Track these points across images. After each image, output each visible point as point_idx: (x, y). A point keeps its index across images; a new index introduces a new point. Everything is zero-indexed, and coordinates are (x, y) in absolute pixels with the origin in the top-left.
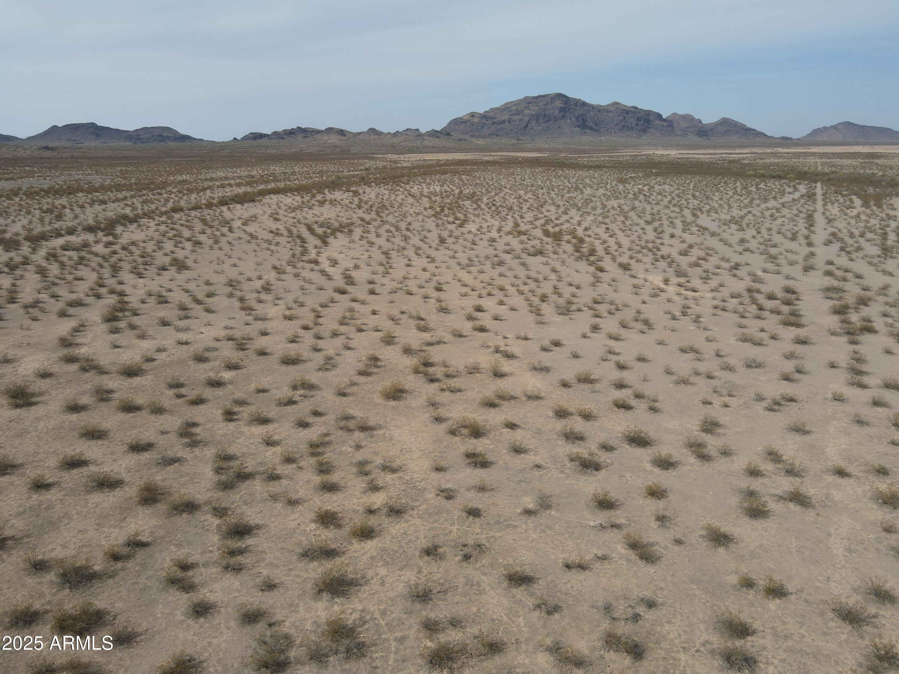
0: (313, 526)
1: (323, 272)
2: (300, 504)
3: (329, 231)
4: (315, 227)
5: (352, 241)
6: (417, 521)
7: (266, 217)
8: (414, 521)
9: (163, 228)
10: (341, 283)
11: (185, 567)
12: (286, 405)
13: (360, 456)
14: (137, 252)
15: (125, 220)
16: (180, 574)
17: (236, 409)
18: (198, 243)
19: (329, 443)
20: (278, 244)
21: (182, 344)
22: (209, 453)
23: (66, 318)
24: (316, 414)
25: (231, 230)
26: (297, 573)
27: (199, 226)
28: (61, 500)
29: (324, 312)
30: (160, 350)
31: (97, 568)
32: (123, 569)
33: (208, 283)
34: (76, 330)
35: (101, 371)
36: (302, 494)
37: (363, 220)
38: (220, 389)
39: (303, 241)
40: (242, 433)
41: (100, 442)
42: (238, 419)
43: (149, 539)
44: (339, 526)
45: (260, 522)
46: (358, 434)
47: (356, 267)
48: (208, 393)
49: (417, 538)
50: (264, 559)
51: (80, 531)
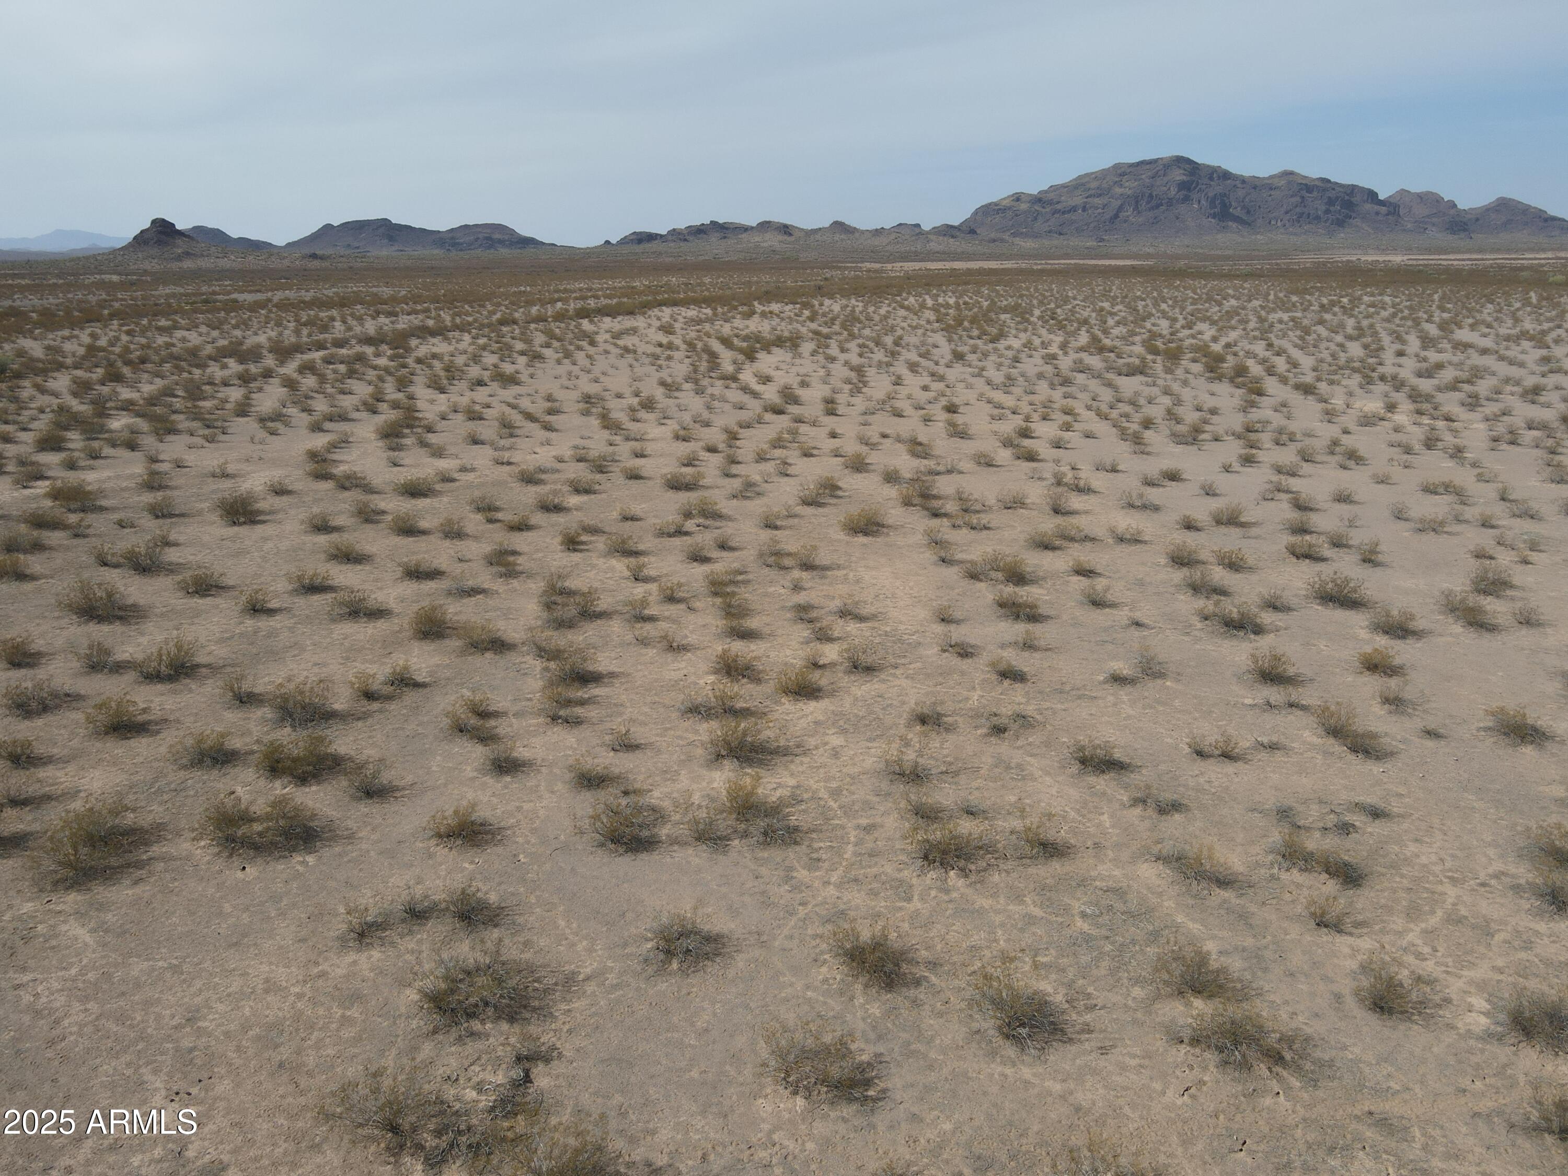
0: (711, 678)
1: (746, 389)
2: (688, 651)
3: (758, 345)
4: (736, 341)
5: (800, 356)
6: (904, 683)
7: (653, 330)
8: (897, 682)
9: (482, 341)
10: (776, 399)
11: (484, 715)
12: (670, 535)
13: (801, 598)
14: (437, 364)
15: (424, 332)
16: (473, 721)
17: (584, 538)
18: (538, 357)
19: (746, 582)
20: (669, 358)
21: (503, 463)
22: (537, 586)
23: (321, 434)
24: (723, 546)
25: (593, 343)
26: (679, 733)
27: (539, 338)
28: (290, 628)
29: (744, 433)
30: (463, 469)
31: (337, 706)
32: (380, 711)
33: (549, 398)
34: (333, 446)
35: (369, 489)
36: (692, 639)
37: (816, 333)
38: (561, 514)
39: (713, 356)
40: (594, 566)
41: (359, 567)
42: (587, 550)
43: (427, 680)
44: (758, 681)
45: (616, 670)
46: (796, 574)
47: (804, 384)
48: (538, 518)
49: (903, 703)
50: (621, 714)
51: (316, 664)
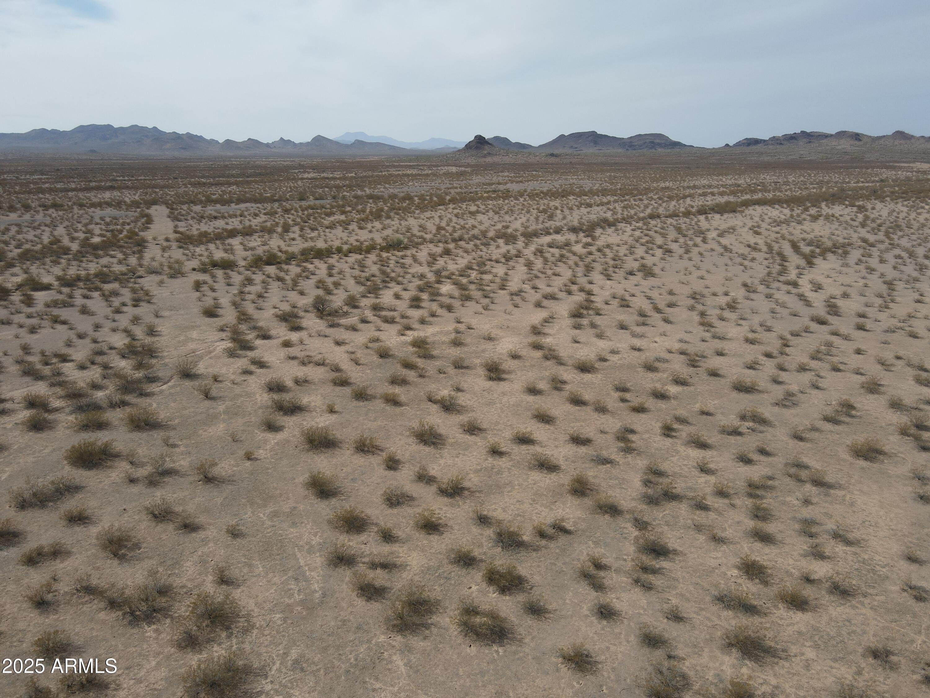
0: (735, 572)
1: (801, 297)
2: (725, 543)
3: (818, 250)
4: (802, 245)
5: (847, 265)
6: (869, 613)
7: (746, 229)
8: (863, 611)
9: (637, 233)
10: (821, 311)
11: (599, 566)
12: (730, 434)
13: (807, 513)
14: (610, 254)
15: (605, 223)
16: (592, 571)
17: (675, 426)
18: (669, 251)
19: (772, 488)
20: (753, 259)
21: (635, 349)
22: (641, 463)
23: (540, 309)
24: (763, 452)
25: (704, 241)
26: (708, 615)
27: (673, 234)
28: (509, 469)
29: (794, 341)
30: (613, 352)
31: (525, 538)
32: (546, 547)
33: (671, 293)
34: (546, 321)
35: (560, 362)
36: (729, 533)
37: (864, 240)
38: (664, 402)
39: (784, 258)
40: (677, 452)
41: (547, 426)
42: (675, 437)
43: (572, 528)
44: (766, 583)
45: (679, 548)
46: (809, 488)
47: (845, 295)
48: (650, 403)
49: (864, 632)
50: (675, 588)
51: (518, 501)
